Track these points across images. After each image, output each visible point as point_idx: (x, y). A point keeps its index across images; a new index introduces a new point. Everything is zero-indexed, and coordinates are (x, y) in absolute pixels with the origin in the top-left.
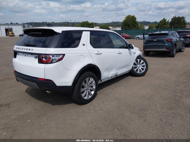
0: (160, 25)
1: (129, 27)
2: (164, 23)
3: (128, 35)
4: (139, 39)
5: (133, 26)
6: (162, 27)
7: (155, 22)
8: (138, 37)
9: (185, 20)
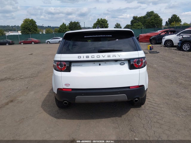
0: (62, 30)
1: (31, 32)
2: (65, 27)
3: (37, 40)
4: (50, 43)
5: (35, 30)
6: (64, 31)
7: (49, 26)
8: (48, 41)
9: (80, 25)
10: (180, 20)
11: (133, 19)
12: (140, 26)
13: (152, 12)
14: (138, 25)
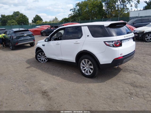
10: (42, 19)
11: (1, 17)
12: (14, 23)
13: (18, 12)
14: (12, 22)
